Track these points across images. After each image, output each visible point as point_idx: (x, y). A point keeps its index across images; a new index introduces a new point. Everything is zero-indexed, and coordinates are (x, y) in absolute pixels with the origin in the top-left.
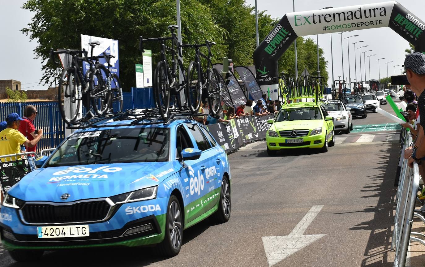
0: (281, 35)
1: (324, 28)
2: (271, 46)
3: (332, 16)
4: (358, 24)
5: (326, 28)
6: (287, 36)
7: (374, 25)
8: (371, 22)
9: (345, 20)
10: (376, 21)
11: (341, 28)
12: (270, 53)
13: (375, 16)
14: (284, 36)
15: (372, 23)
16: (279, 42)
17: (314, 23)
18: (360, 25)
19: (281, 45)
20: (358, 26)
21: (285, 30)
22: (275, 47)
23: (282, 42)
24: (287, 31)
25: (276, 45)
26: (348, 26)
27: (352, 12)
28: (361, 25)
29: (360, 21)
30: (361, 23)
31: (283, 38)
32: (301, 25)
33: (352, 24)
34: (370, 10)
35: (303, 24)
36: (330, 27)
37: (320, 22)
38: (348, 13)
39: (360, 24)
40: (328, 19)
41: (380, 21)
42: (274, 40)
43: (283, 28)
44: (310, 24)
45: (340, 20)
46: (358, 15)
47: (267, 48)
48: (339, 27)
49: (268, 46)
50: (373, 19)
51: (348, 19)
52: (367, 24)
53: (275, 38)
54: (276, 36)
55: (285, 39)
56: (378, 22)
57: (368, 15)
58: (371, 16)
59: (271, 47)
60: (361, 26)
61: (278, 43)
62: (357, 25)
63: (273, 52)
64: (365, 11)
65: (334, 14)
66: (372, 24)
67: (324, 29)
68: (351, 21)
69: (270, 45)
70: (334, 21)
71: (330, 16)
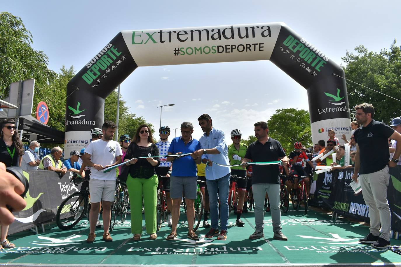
0: (109, 56)
1: (175, 51)
2: (93, 72)
3: (189, 33)
4: (228, 47)
5: (178, 50)
6: (119, 58)
7: (250, 51)
8: (247, 45)
9: (208, 39)
10: (255, 45)
11: (201, 53)
12: (89, 83)
13: (254, 36)
14: (115, 58)
15: (248, 47)
16: (106, 67)
17: (161, 41)
18: (230, 50)
19: (108, 72)
20: (226, 52)
21: (117, 49)
22: (99, 74)
23: (109, 67)
24: (118, 51)
25: (100, 70)
26: (212, 51)
27: (219, 30)
28: (232, 49)
29: (231, 42)
30: (232, 46)
31: (111, 61)
32: (142, 43)
33: (218, 47)
34: (247, 29)
35: (144, 42)
36: (184, 50)
37: (170, 41)
38: (213, 31)
39: (230, 47)
40: (182, 37)
41: (261, 46)
42: (98, 63)
43: (114, 46)
44: (155, 42)
45: (200, 39)
46: (228, 34)
47: (86, 74)
48: (198, 51)
49: (88, 72)
50: (250, 40)
51: (213, 39)
52: (241, 48)
53: (100, 61)
54: (102, 58)
55: (114, 63)
56: (257, 47)
57: (243, 34)
58: (247, 36)
59: (91, 74)
60: (232, 52)
61: (103, 69)
62: (226, 49)
63: (95, 82)
64: (239, 29)
65: (192, 32)
66: (248, 49)
67: (175, 53)
68: (218, 42)
69: (91, 71)
70: (192, 40)
71: (186, 33)
